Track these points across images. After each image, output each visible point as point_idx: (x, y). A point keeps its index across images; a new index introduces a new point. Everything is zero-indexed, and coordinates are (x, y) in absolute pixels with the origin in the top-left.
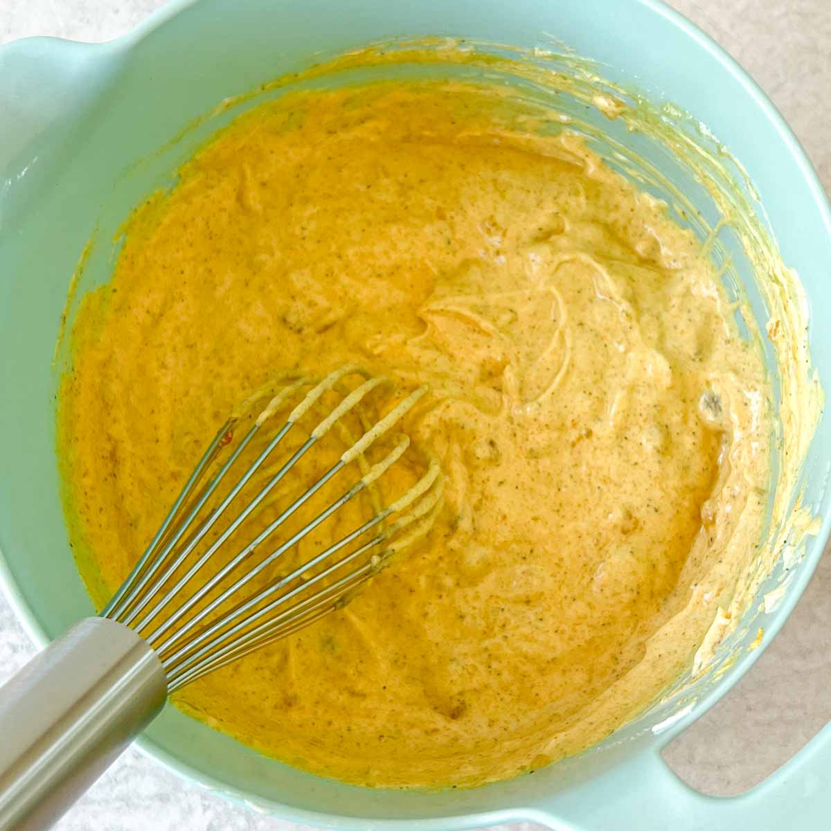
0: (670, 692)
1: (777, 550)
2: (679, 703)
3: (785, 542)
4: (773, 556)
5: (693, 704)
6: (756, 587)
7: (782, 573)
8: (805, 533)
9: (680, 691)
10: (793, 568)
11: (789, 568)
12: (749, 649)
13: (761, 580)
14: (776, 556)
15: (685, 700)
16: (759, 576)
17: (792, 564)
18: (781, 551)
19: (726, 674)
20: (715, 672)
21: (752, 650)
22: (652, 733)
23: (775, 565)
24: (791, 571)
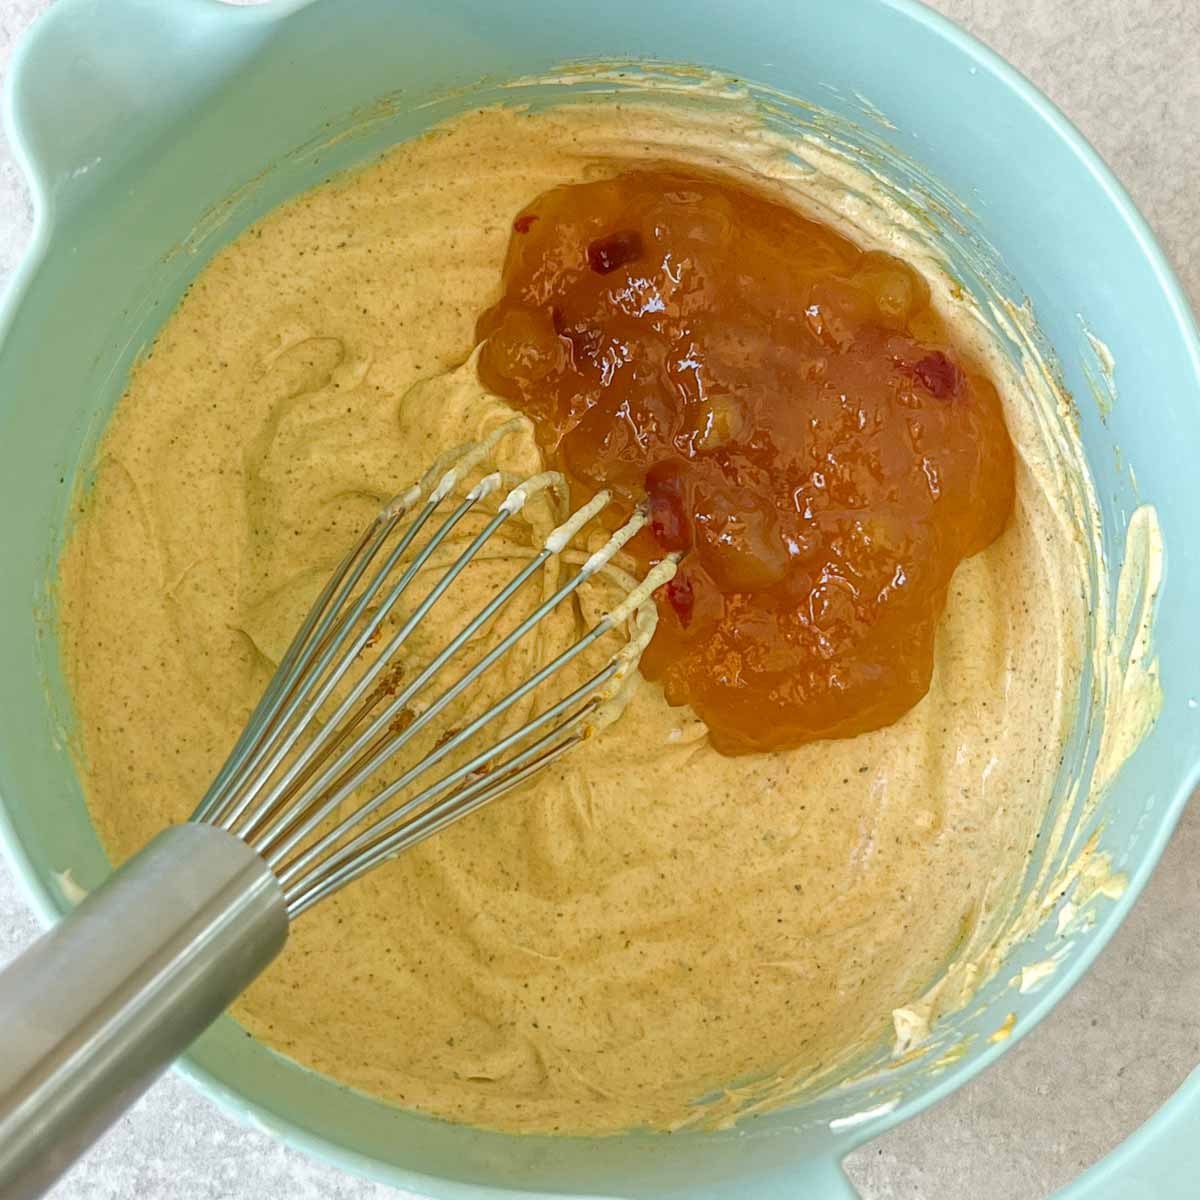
0: (856, 1073)
1: (1048, 901)
2: (871, 1094)
3: (1063, 894)
4: (1040, 909)
5: (897, 1101)
6: (1007, 948)
7: (1054, 939)
8: (1097, 891)
9: (874, 1076)
10: (1072, 937)
11: (1067, 934)
12: (989, 1041)
13: (1016, 939)
14: (1046, 910)
15: (882, 1092)
16: (1014, 933)
17: (1071, 930)
18: (1054, 906)
19: (951, 1069)
20: (932, 1061)
21: (993, 1043)
22: (829, 1129)
23: (1042, 923)
24: (1068, 941)
